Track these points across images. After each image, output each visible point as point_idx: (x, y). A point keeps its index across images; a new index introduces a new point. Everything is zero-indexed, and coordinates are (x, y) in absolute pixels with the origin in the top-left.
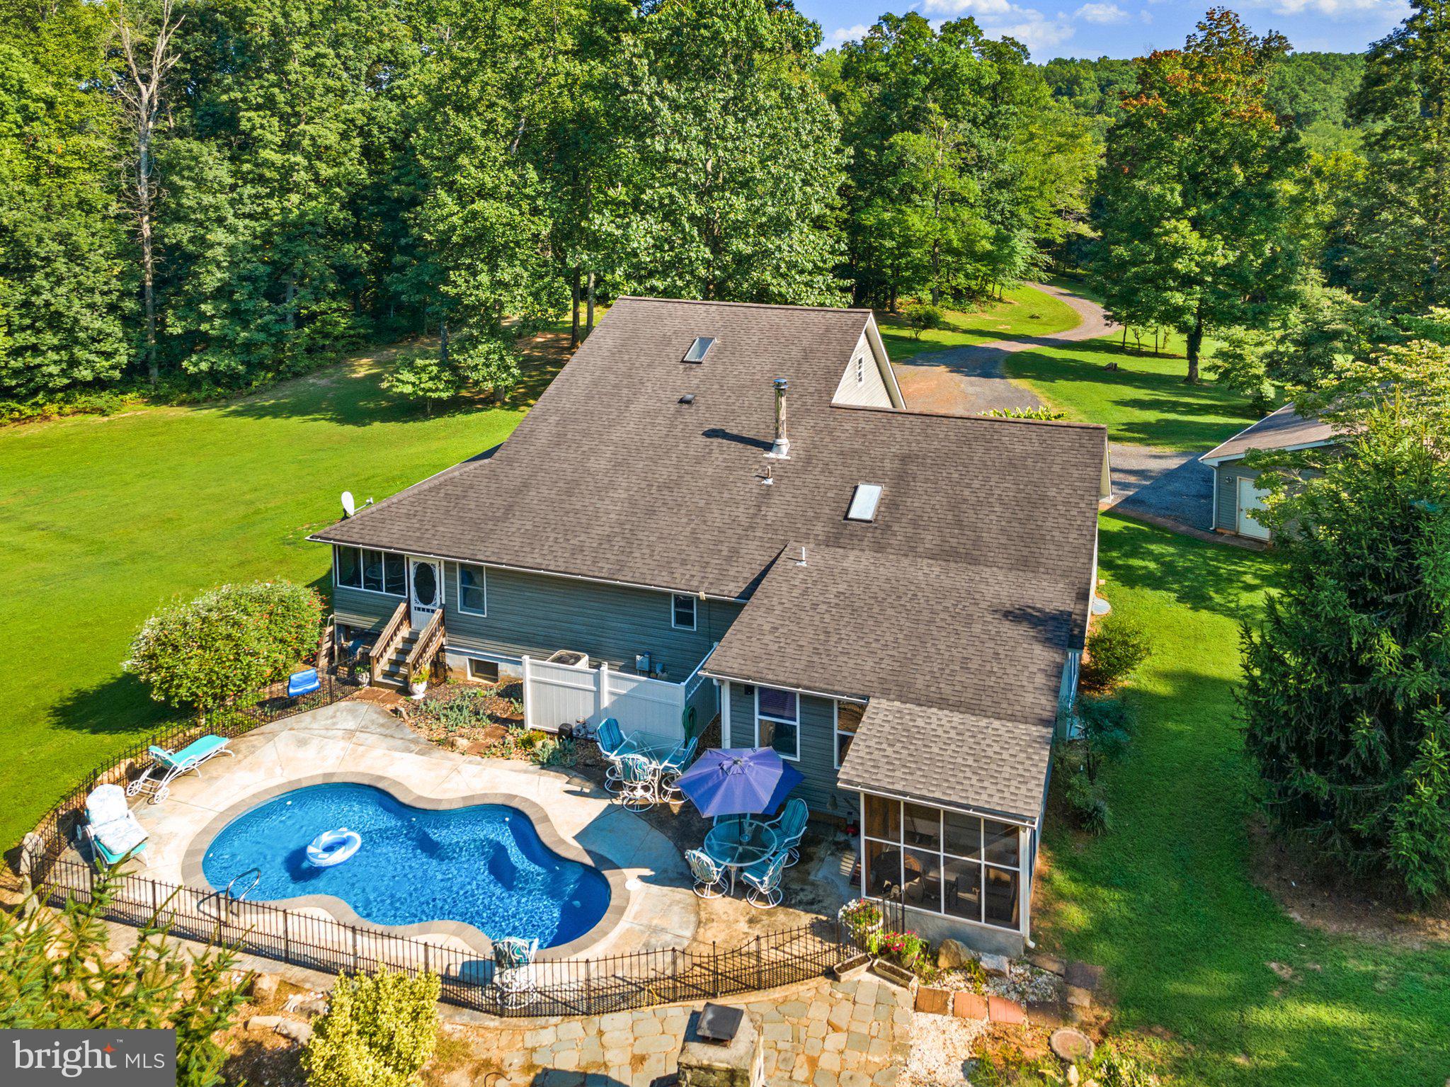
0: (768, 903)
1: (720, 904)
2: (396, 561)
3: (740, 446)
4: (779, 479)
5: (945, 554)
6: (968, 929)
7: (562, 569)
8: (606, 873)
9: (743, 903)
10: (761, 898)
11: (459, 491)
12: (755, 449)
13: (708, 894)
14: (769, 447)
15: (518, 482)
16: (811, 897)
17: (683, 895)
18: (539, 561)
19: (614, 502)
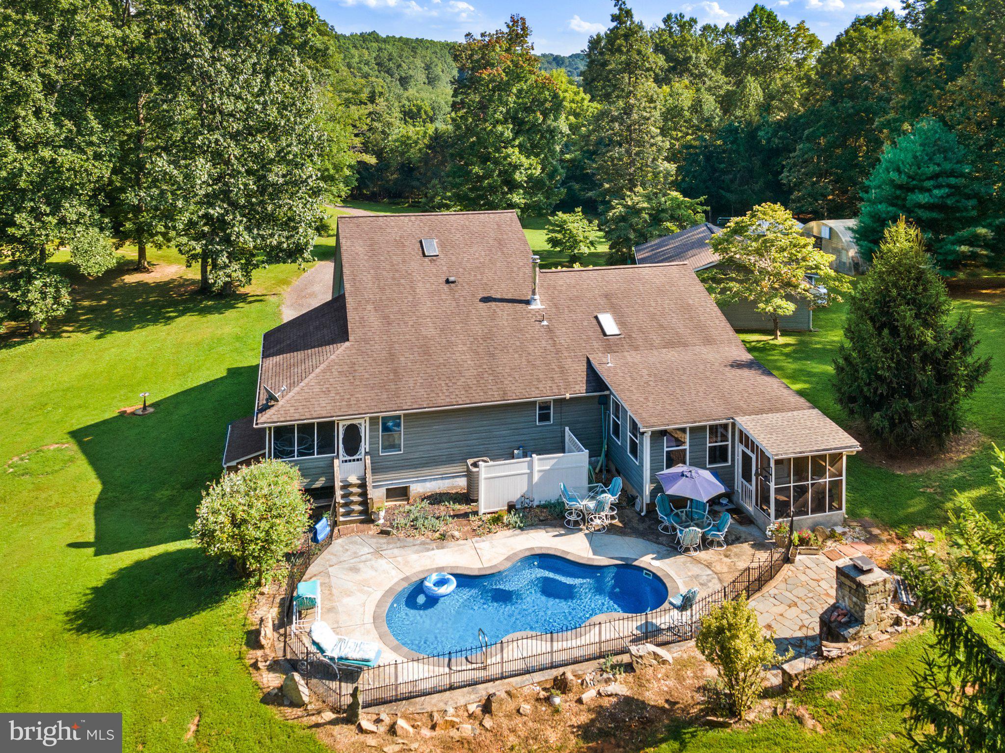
0: (722, 546)
1: (702, 555)
2: (327, 428)
3: (510, 304)
4: (550, 320)
5: (669, 344)
6: (821, 519)
7: (468, 402)
8: (635, 563)
9: (711, 551)
10: (720, 545)
11: (346, 368)
12: (521, 305)
13: (693, 553)
14: (528, 302)
15: (384, 353)
16: (734, 537)
17: (681, 559)
18: (448, 400)
19: (464, 353)
